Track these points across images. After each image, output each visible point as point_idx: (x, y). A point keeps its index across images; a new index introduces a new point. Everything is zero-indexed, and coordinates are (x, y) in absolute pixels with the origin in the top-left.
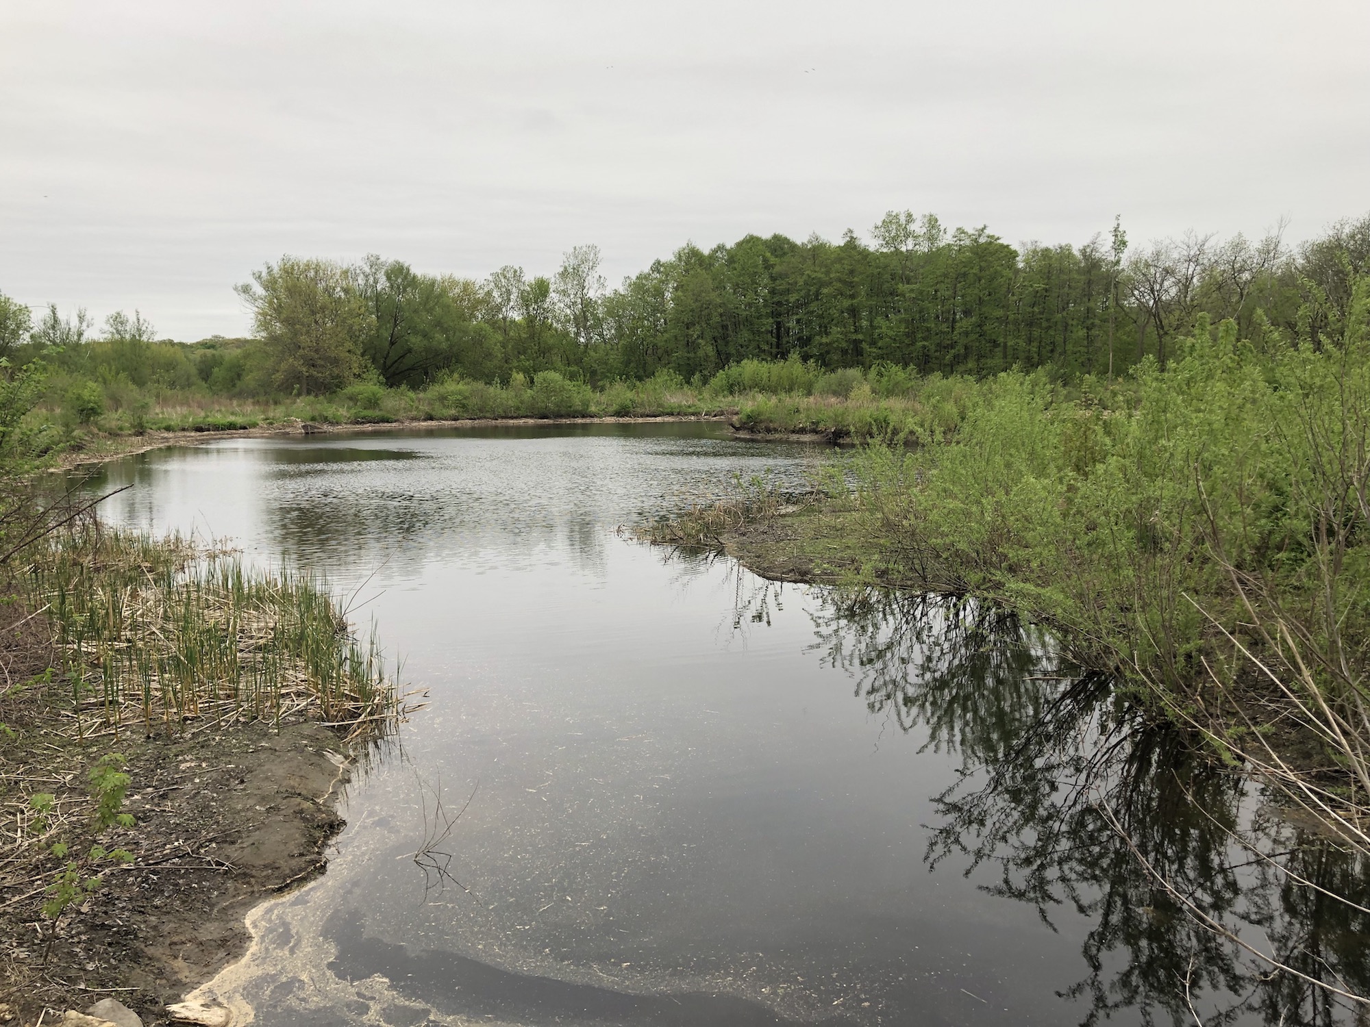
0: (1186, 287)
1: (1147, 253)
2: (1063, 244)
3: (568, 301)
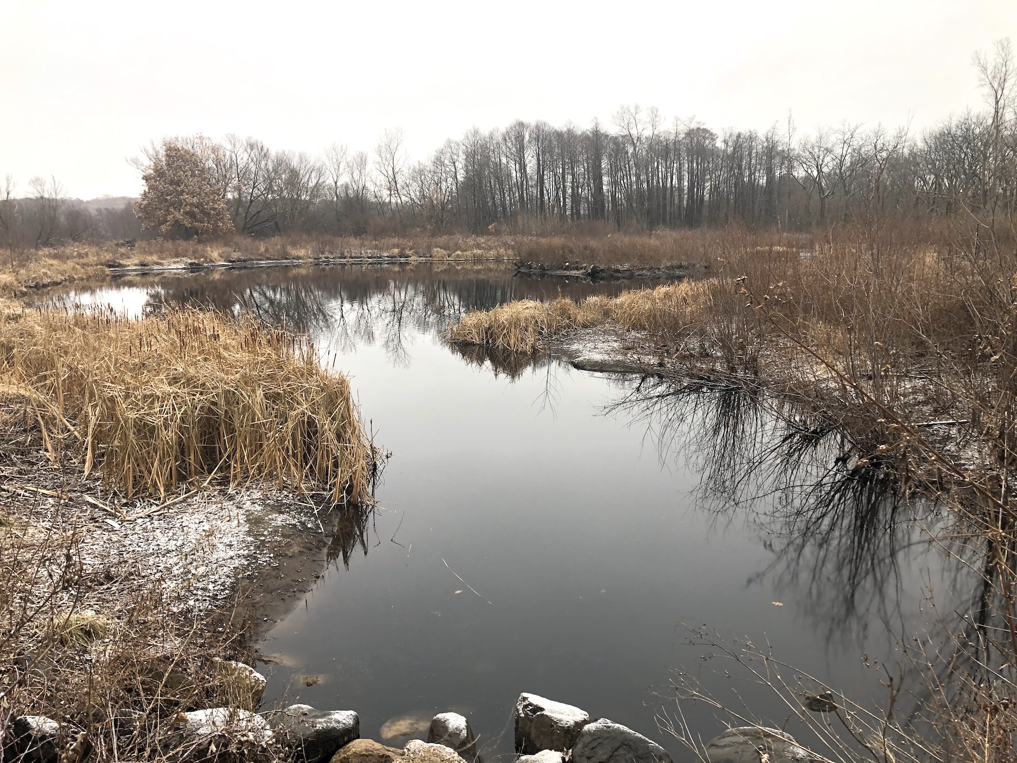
0: (842, 163)
1: (813, 139)
2: (752, 130)
3: (383, 169)
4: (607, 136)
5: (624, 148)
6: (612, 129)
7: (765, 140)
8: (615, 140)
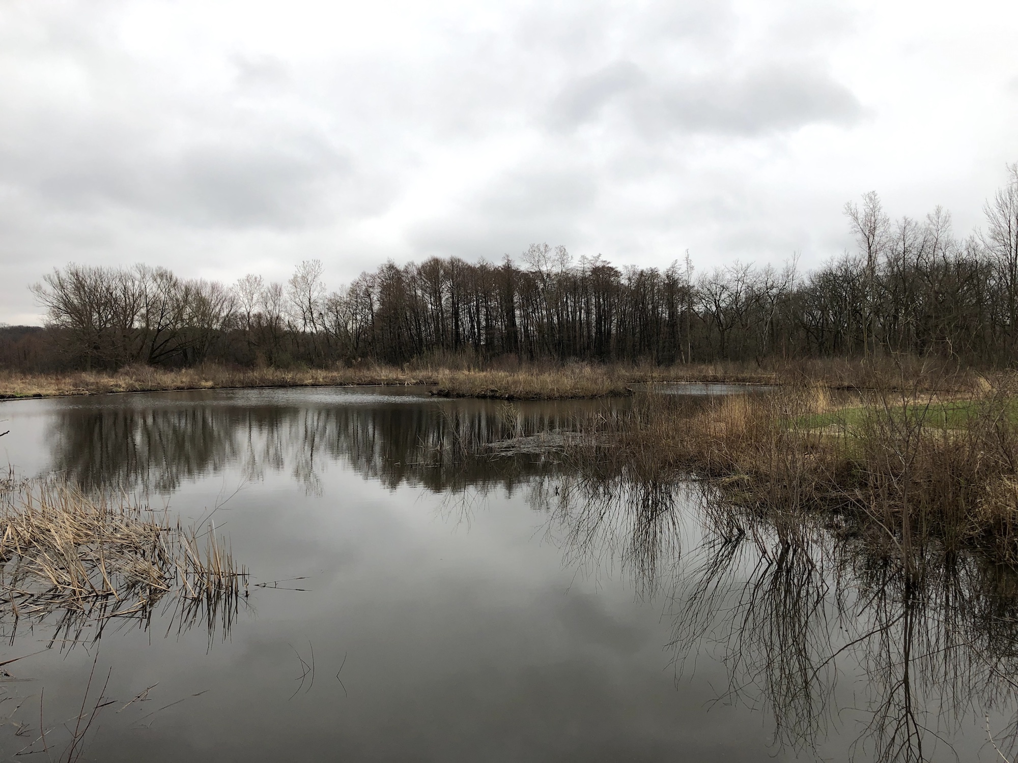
0: (736, 299)
1: (710, 275)
2: (653, 268)
3: (298, 300)
4: (517, 272)
5: (534, 284)
6: (524, 266)
7: (664, 277)
8: (525, 276)
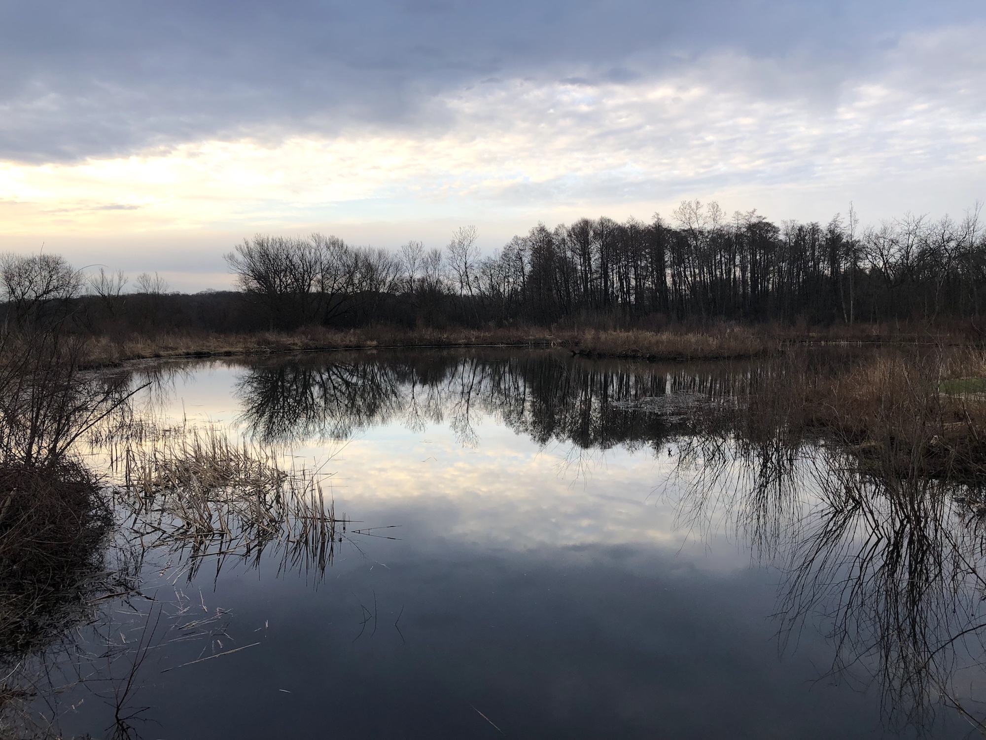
0: (908, 253)
2: (814, 222)
3: (455, 264)
4: (669, 231)
5: (687, 241)
6: (673, 223)
7: (826, 231)
8: (677, 234)
